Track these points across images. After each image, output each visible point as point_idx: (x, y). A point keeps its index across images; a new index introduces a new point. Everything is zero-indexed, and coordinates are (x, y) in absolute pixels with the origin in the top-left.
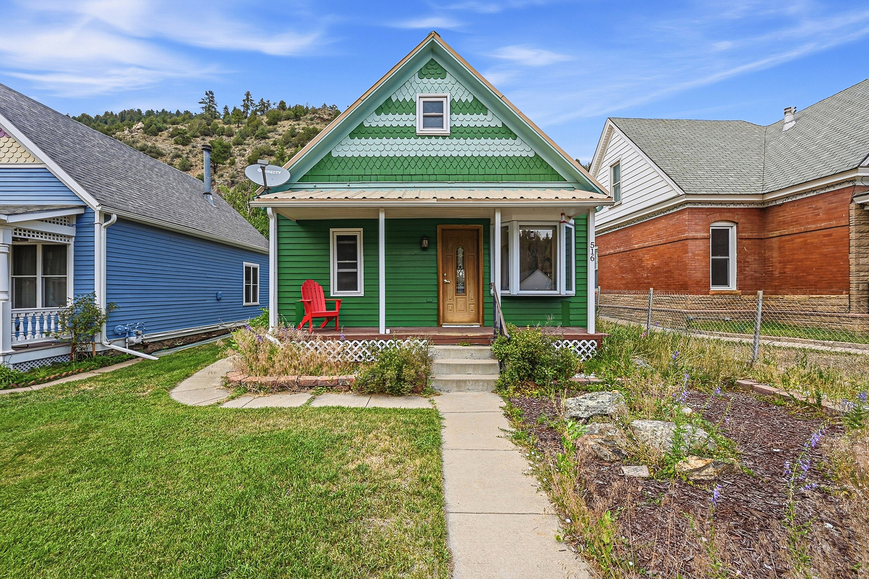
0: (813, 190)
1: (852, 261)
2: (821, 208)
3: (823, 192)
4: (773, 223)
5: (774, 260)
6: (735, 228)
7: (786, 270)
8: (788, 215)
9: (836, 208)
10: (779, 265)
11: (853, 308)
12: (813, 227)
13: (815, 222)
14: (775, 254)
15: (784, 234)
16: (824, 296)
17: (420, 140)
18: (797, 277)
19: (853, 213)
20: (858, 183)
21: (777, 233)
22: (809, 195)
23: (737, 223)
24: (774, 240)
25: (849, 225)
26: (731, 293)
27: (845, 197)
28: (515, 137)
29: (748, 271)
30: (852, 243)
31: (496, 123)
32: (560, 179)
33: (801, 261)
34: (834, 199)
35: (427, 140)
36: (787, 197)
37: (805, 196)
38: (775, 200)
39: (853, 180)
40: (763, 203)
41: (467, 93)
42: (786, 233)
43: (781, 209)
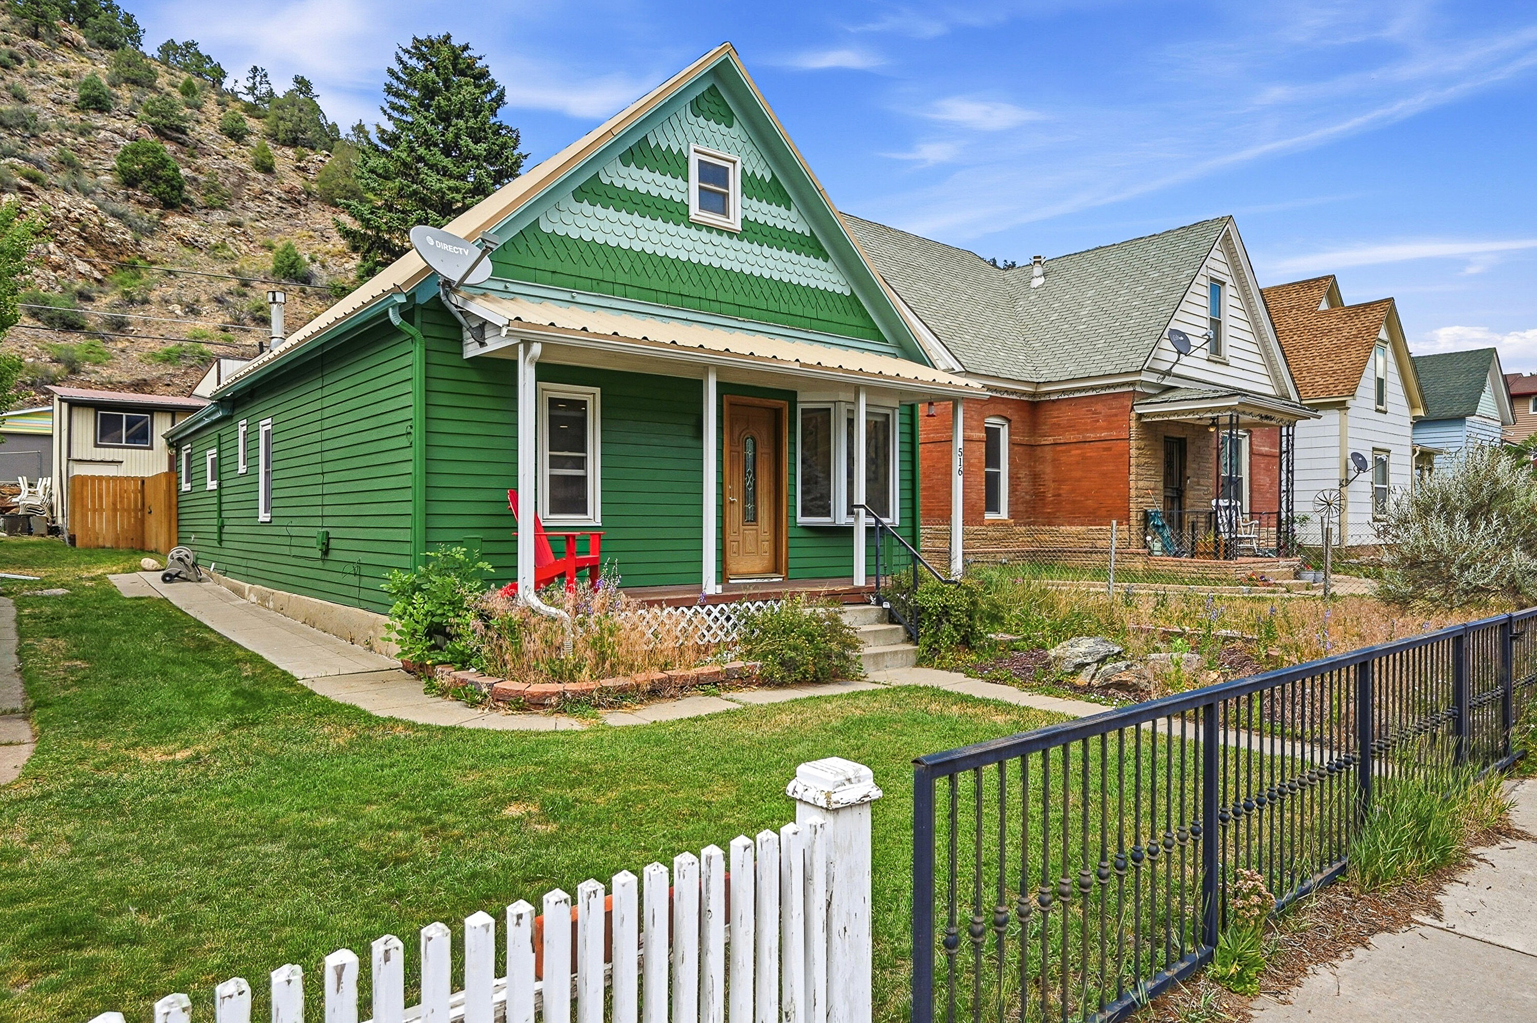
0: (1093, 388)
1: (1132, 484)
2: (1100, 413)
3: (1103, 392)
4: (1045, 424)
5: (1047, 477)
6: (1006, 426)
7: (1061, 492)
8: (1065, 415)
9: (1116, 415)
10: (1052, 485)
11: (1134, 544)
12: (1091, 436)
13: (1094, 430)
14: (1048, 469)
15: (1059, 441)
16: (1104, 527)
17: (693, 232)
18: (1074, 502)
19: (1133, 424)
20: (1138, 389)
21: (1050, 440)
22: (1088, 394)
23: (1009, 421)
24: (1047, 448)
25: (1129, 439)
26: (1003, 524)
27: (1125, 403)
28: (826, 258)
29: (1021, 493)
30: (1133, 461)
31: (802, 228)
32: (881, 338)
33: (1079, 480)
34: (1115, 403)
35: (704, 234)
36: (1063, 392)
37: (1083, 394)
38: (1049, 393)
39: (1132, 384)
40: (1034, 395)
41: (763, 165)
42: (1062, 441)
43: (1056, 407)
